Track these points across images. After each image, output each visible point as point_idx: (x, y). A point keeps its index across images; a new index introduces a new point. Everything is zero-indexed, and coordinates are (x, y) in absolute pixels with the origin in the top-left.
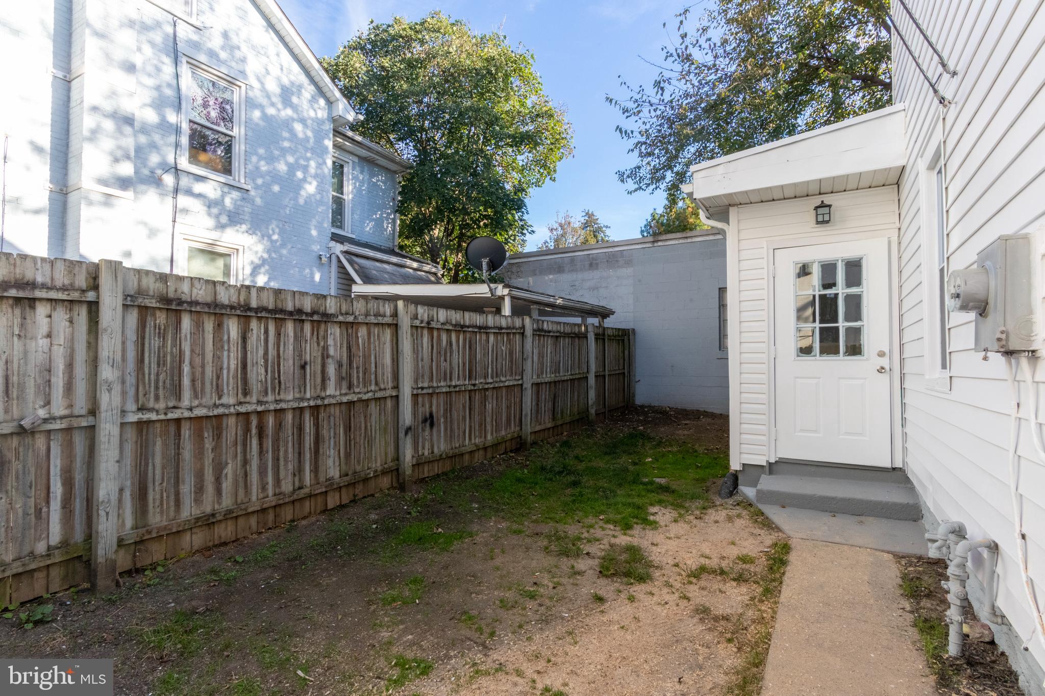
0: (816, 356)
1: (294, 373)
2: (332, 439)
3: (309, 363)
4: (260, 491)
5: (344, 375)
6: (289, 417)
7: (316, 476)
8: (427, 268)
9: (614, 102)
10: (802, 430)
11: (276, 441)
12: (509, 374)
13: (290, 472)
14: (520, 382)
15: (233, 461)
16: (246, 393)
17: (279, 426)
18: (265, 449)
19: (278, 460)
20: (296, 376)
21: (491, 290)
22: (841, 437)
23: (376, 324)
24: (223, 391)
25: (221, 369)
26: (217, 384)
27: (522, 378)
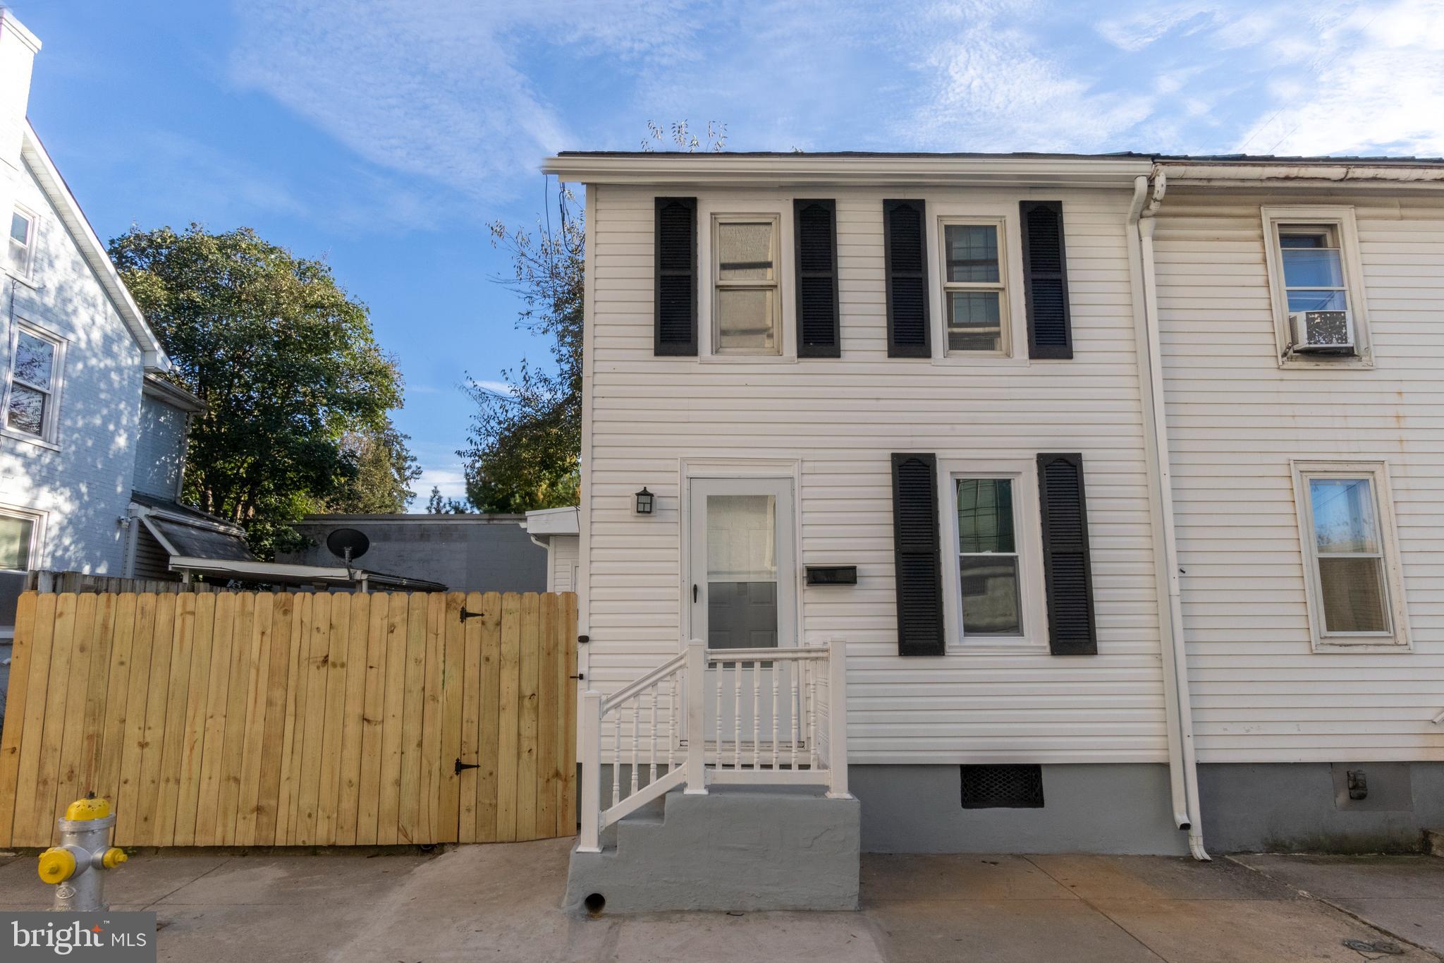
21: (350, 574)
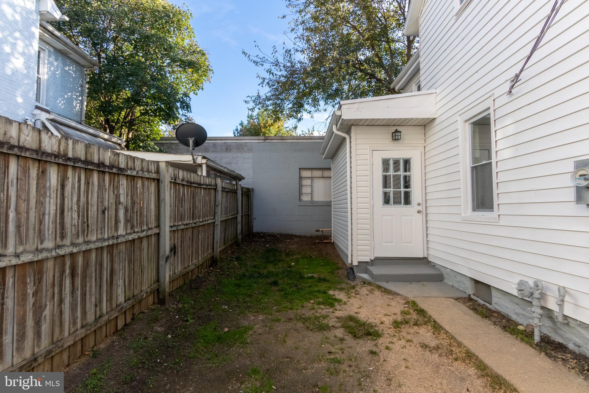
0: (391, 205)
1: (97, 217)
2: (121, 270)
3: (107, 208)
4: (72, 326)
5: (129, 218)
6: (94, 255)
7: (111, 304)
8: (114, 140)
9: (247, 55)
10: (386, 242)
11: (84, 277)
12: (209, 215)
13: (93, 303)
14: (214, 221)
15: (50, 303)
16: (63, 237)
17: (86, 265)
18: (76, 287)
19: (85, 295)
20: (99, 220)
21: (194, 159)
22: (403, 244)
23: (148, 178)
24: (44, 235)
25: (44, 214)
26: (40, 230)
27: (214, 218)
